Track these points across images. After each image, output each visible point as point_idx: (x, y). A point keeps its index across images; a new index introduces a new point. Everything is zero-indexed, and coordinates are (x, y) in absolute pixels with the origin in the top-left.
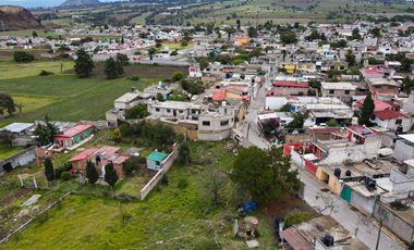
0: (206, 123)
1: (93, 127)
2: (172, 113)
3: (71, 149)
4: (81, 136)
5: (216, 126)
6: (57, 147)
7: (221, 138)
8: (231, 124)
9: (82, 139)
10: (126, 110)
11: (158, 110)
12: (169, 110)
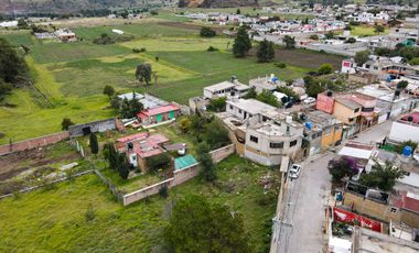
0: (254, 139)
1: (179, 110)
2: (242, 115)
3: (146, 127)
4: (164, 116)
5: (263, 146)
6: (136, 123)
9: (164, 120)
10: (211, 100)
11: (231, 107)
12: (240, 111)
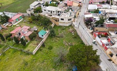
0: (62, 19)
1: (23, 15)
2: (50, 12)
3: (14, 25)
5: (66, 21)
6: (10, 24)
7: (68, 25)
8: (72, 20)
9: (19, 20)
10: (34, 9)
11: (45, 10)
12: (49, 11)
